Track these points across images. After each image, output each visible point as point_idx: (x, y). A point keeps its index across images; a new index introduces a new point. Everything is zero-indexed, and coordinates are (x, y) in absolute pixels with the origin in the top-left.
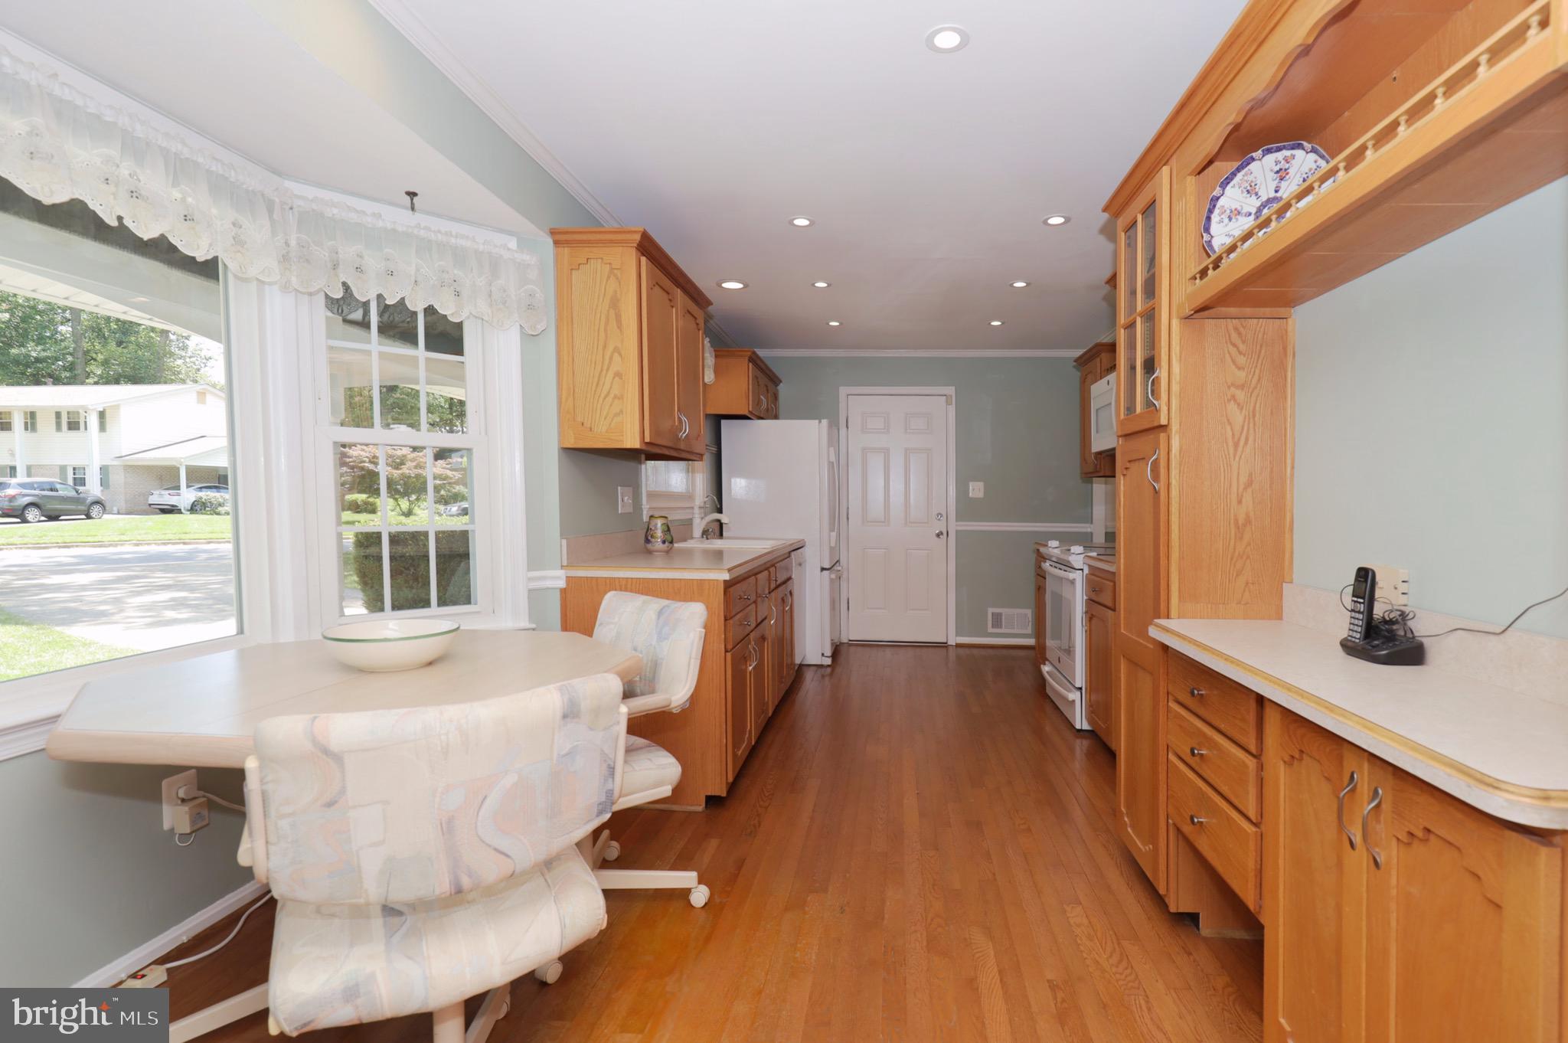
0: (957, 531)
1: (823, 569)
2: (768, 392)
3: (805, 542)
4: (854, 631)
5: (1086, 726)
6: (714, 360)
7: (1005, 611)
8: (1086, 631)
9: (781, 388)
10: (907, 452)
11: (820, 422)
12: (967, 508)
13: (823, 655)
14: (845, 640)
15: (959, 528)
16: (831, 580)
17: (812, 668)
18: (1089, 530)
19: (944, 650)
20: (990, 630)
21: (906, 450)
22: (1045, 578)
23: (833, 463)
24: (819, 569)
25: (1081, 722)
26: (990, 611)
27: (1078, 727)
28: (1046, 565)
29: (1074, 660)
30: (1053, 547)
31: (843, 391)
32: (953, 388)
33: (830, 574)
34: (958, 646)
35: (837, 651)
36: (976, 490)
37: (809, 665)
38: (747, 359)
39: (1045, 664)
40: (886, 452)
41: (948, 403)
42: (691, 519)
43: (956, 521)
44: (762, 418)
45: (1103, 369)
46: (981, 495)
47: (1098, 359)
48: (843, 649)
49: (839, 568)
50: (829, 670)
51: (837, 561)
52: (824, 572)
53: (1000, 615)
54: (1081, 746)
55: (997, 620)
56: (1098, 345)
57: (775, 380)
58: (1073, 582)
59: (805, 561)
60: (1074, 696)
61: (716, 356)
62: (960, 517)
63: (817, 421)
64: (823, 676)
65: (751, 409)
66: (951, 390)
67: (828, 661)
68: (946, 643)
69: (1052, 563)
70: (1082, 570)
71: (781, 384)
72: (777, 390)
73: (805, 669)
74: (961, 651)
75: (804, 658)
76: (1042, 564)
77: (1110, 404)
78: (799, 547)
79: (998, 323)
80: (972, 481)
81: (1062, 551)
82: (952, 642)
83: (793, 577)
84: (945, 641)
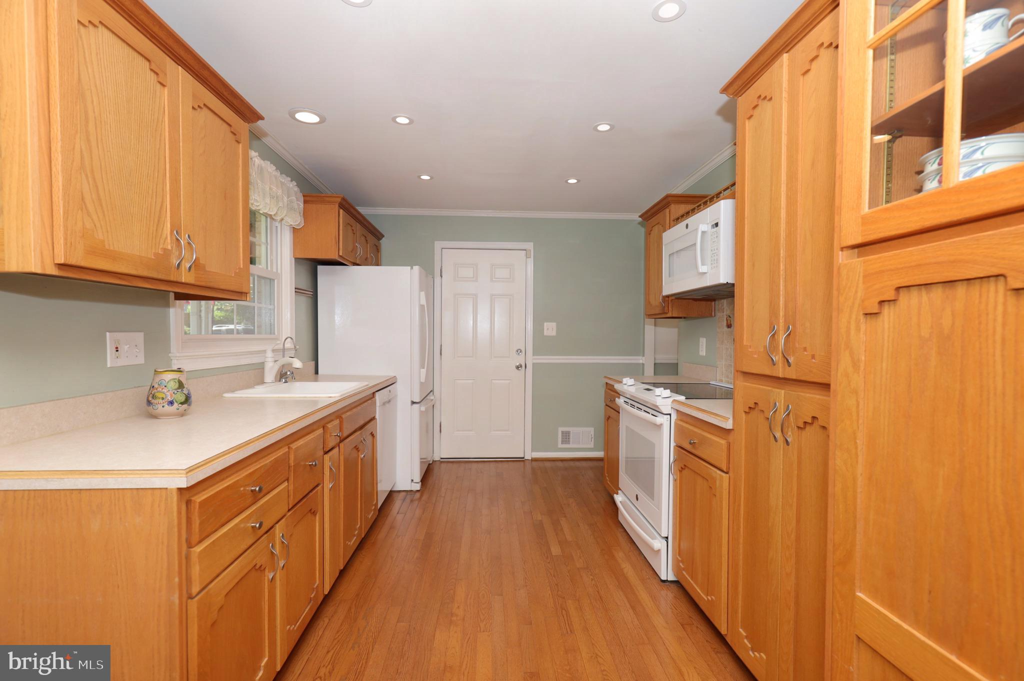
0: (533, 364)
1: (413, 403)
2: (367, 243)
3: (396, 379)
4: (445, 450)
5: (671, 577)
6: (302, 205)
7: (573, 430)
8: (675, 480)
9: (383, 242)
10: (493, 298)
11: (412, 268)
12: (542, 344)
13: (412, 480)
14: (437, 458)
15: (535, 361)
16: (421, 412)
17: (403, 494)
18: (641, 362)
19: (522, 463)
20: (560, 446)
21: (492, 295)
22: (619, 413)
23: (423, 306)
24: (410, 403)
25: (666, 572)
26: (561, 429)
27: (663, 578)
28: (620, 401)
29: (659, 507)
30: (628, 385)
31: (438, 245)
32: (532, 244)
33: (420, 406)
34: (534, 460)
35: (428, 472)
36: (550, 329)
37: (400, 491)
38: (337, 206)
39: (617, 494)
40: (475, 297)
41: (527, 257)
42: (263, 363)
43: (533, 355)
44: (358, 265)
45: (672, 219)
46: (554, 333)
47: (667, 210)
48: (436, 468)
49: (432, 398)
50: (418, 495)
51: (431, 391)
52: (414, 405)
53: (569, 433)
54: (667, 596)
55: (566, 437)
56: (667, 196)
57: (378, 236)
58: (660, 426)
59: (396, 396)
60: (658, 544)
61: (305, 202)
62: (536, 352)
63: (409, 268)
64: (412, 501)
65: (341, 254)
66: (530, 246)
67: (417, 487)
68: (523, 458)
69: (626, 400)
70: (670, 415)
71: (383, 239)
72: (380, 244)
73: (395, 495)
74: (534, 463)
75: (395, 483)
76: (617, 399)
77: (695, 244)
78: (389, 384)
79: (575, 181)
80: (547, 321)
81: (636, 389)
82: (528, 457)
83: (377, 417)
84: (523, 456)
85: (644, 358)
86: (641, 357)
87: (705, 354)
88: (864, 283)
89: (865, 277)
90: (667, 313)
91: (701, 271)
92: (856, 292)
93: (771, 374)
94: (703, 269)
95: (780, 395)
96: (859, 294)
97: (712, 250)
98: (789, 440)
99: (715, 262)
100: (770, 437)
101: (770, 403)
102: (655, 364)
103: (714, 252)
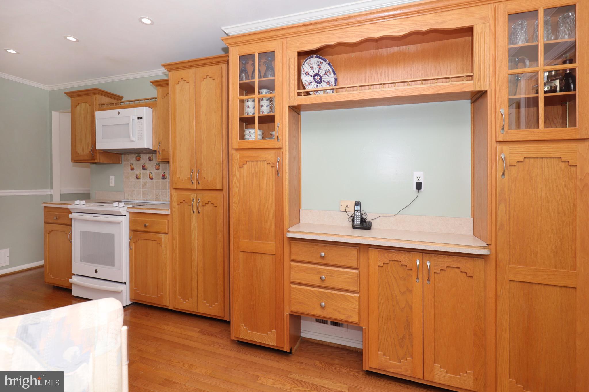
85: (52, 191)
86: (49, 190)
87: (114, 185)
88: (239, 159)
89: (239, 157)
90: (95, 160)
91: (132, 140)
92: (237, 161)
93: (191, 188)
94: (133, 139)
95: (194, 196)
96: (238, 162)
97: (138, 130)
98: (200, 211)
99: (141, 137)
100: (191, 212)
101: (190, 199)
102: (60, 194)
103: (140, 131)
